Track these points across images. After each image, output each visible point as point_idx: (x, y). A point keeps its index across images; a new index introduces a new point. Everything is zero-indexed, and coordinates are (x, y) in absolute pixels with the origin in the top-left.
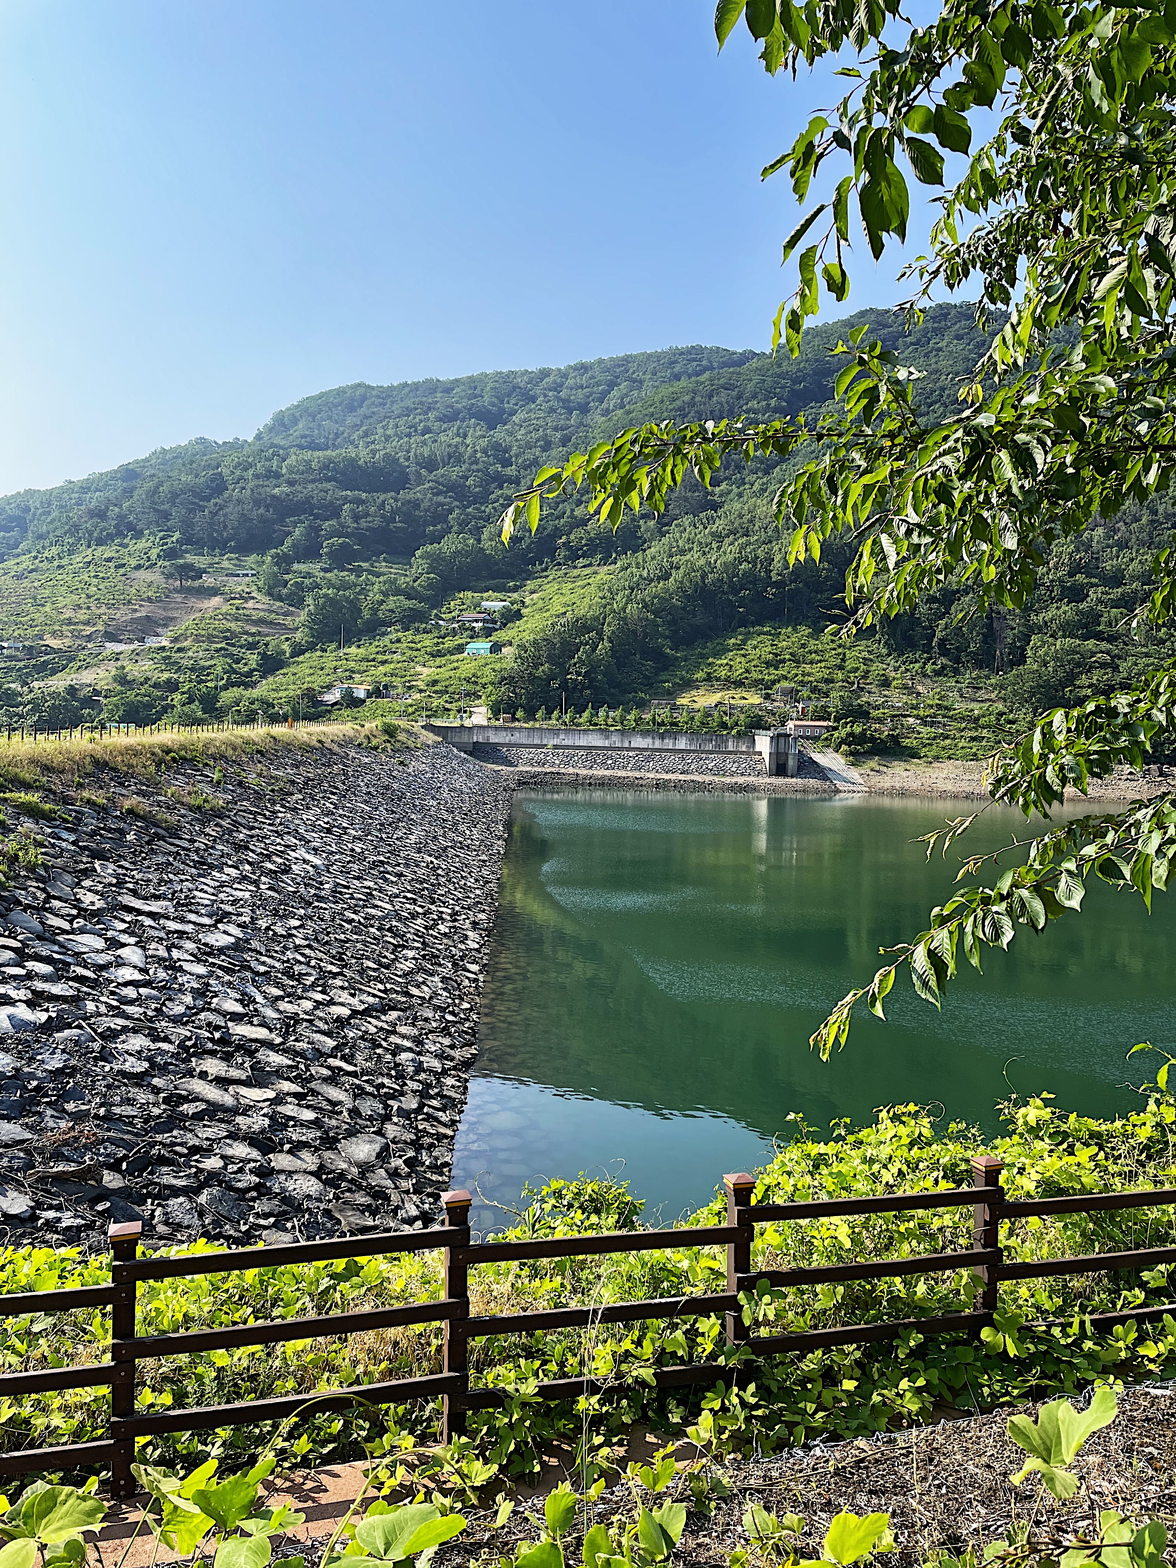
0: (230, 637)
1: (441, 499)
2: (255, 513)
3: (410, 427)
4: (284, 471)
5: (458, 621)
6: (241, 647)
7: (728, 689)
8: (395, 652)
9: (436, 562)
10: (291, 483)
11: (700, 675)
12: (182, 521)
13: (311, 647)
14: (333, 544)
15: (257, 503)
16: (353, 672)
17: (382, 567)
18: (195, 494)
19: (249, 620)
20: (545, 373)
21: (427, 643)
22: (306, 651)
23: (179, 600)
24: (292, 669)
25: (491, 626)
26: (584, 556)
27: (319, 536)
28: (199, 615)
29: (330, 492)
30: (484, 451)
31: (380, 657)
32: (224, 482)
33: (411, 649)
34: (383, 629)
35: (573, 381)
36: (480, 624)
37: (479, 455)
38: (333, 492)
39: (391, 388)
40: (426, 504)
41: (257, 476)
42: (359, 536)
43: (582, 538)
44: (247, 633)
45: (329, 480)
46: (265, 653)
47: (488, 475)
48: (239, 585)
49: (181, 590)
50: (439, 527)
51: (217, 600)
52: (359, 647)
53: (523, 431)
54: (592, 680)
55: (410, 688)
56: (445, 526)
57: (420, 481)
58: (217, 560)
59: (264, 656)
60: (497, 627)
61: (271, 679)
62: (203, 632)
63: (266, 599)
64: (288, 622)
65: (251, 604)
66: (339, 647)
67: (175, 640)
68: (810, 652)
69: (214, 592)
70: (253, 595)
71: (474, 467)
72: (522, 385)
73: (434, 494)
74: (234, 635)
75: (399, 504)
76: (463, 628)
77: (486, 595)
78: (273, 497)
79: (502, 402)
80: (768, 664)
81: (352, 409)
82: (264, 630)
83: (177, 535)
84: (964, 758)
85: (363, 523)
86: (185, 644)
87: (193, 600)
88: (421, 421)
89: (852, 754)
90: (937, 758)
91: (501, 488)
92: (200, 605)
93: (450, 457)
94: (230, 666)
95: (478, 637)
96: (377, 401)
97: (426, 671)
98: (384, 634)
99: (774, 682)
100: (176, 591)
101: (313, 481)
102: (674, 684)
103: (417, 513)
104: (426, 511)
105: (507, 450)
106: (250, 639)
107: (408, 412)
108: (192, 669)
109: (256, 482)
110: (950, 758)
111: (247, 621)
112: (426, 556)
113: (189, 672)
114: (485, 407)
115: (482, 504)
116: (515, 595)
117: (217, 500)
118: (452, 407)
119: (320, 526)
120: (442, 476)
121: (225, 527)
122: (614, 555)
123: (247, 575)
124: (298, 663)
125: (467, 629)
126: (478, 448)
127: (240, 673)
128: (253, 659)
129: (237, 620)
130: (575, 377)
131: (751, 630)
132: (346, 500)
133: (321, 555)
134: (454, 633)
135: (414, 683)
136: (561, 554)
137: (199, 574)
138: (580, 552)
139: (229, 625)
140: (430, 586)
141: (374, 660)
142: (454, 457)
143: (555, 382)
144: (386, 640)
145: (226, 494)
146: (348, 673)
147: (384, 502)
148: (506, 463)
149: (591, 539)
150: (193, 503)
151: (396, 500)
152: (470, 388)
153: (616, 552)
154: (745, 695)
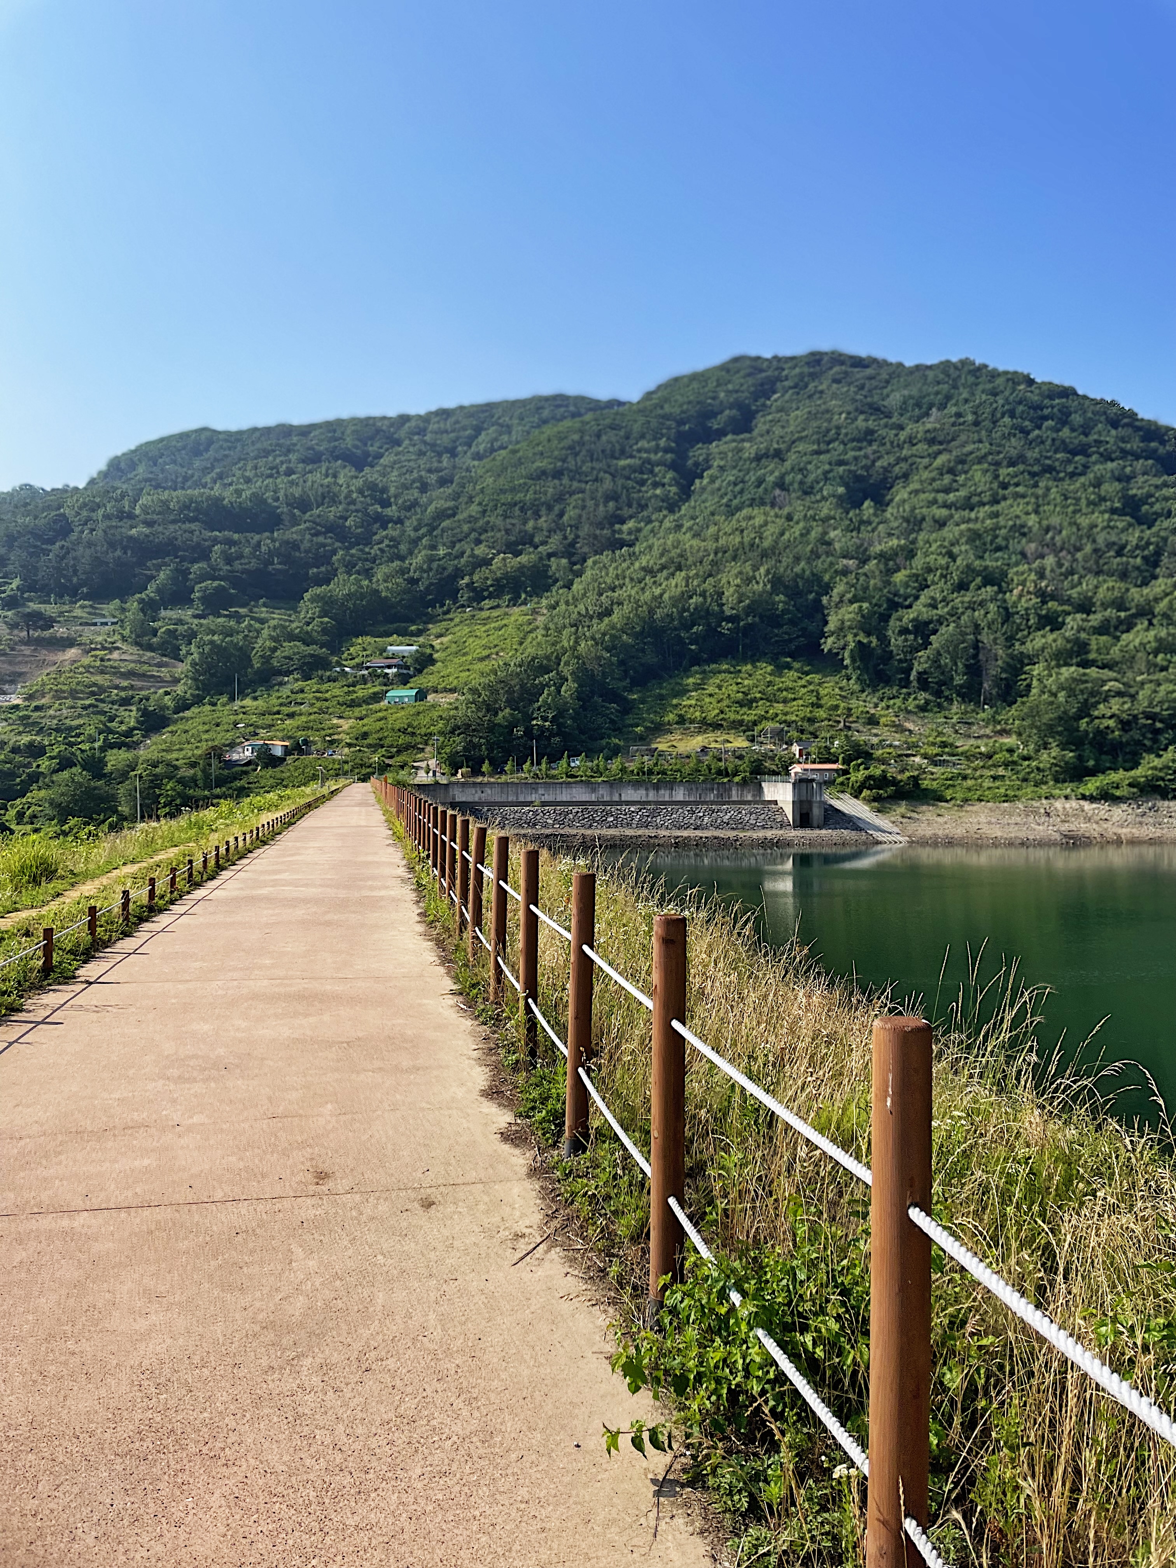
0: (97, 692)
1: (321, 539)
2: (111, 555)
3: (272, 469)
4: (138, 511)
5: (367, 668)
6: (113, 703)
7: (705, 732)
8: (302, 704)
9: (328, 605)
10: (149, 524)
11: (671, 717)
12: (21, 566)
13: (198, 701)
14: (206, 588)
15: (112, 545)
16: (257, 727)
17: (263, 612)
18: (37, 537)
19: (116, 672)
20: (404, 419)
21: (337, 692)
22: (192, 705)
23: (28, 652)
24: (180, 726)
25: (405, 671)
26: (490, 597)
27: (188, 580)
28: (54, 668)
29: (197, 533)
30: (361, 492)
31: (286, 710)
32: (68, 523)
33: (318, 699)
34: (280, 679)
35: (436, 426)
36: (394, 670)
37: (355, 495)
38: (199, 533)
39: (240, 433)
40: (306, 545)
41: (107, 517)
42: (234, 580)
43: (487, 579)
44: (117, 687)
45: (192, 520)
46: (145, 709)
47: (368, 515)
48: (98, 635)
49: (28, 642)
50: (323, 569)
51: (72, 653)
52: (255, 699)
53: (395, 473)
54: (559, 726)
55: (332, 742)
56: (329, 568)
57: (295, 522)
58: (67, 608)
59: (145, 713)
60: (411, 673)
61: (155, 738)
62: (65, 688)
63: (134, 650)
64: (164, 672)
65: (116, 655)
66: (232, 699)
67: (30, 697)
68: (779, 690)
69: (69, 643)
70: (118, 644)
71: (352, 507)
72: (384, 428)
73: (313, 535)
74: (102, 689)
75: (277, 544)
76: (374, 675)
77: (391, 639)
78: (131, 538)
79: (365, 445)
80: (741, 704)
81: (197, 453)
82: (138, 683)
83: (16, 583)
84: (995, 799)
85: (237, 565)
86: (43, 701)
87: (45, 652)
88: (282, 463)
89: (875, 800)
90: (966, 800)
91: (385, 528)
92: (52, 657)
93: (324, 498)
94: (105, 725)
95: (392, 684)
96: (225, 445)
97: (346, 725)
98: (281, 684)
99: (755, 723)
100: (23, 642)
101: (174, 522)
102: (647, 728)
103: (297, 554)
104: (307, 552)
105: (384, 490)
106: (123, 694)
107: (267, 453)
108: (57, 730)
109: (108, 523)
110: (980, 800)
111: (114, 674)
112: (314, 599)
113: (54, 734)
114: (348, 449)
115: (366, 545)
116: (421, 639)
117: (63, 543)
118: (313, 449)
119: (188, 569)
120: (319, 516)
121: (75, 572)
122: (523, 596)
123: (106, 624)
124: (187, 719)
125: (379, 676)
126: (353, 488)
127: (117, 733)
128: (130, 717)
129: (102, 672)
130: (438, 422)
131: (707, 668)
132: (215, 541)
133: (193, 600)
134: (364, 680)
135: (336, 737)
136: (464, 596)
137: (49, 622)
138: (486, 594)
139: (93, 679)
140: (325, 631)
141: (278, 713)
142: (328, 497)
143: (417, 427)
144: (285, 691)
145: (74, 536)
146: (251, 729)
147: (259, 543)
148: (386, 504)
149: (497, 580)
150: (35, 547)
151: (273, 540)
152: (330, 431)
153: (526, 592)
154: (726, 737)
